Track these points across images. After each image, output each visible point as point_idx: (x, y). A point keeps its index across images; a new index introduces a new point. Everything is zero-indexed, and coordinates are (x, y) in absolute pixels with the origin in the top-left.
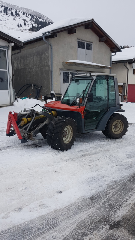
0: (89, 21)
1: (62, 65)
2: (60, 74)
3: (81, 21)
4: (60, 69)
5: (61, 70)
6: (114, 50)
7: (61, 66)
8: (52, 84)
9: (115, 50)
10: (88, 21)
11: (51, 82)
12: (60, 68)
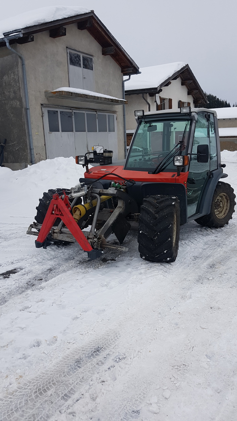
0: (86, 14)
1: (44, 97)
2: (43, 114)
3: (73, 14)
4: (42, 105)
5: (44, 107)
6: (127, 70)
7: (42, 99)
8: (29, 135)
9: (130, 70)
10: (84, 14)
11: (27, 131)
12: (42, 103)
